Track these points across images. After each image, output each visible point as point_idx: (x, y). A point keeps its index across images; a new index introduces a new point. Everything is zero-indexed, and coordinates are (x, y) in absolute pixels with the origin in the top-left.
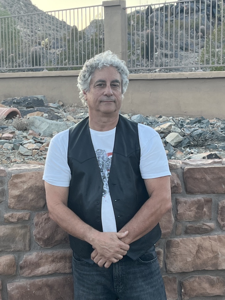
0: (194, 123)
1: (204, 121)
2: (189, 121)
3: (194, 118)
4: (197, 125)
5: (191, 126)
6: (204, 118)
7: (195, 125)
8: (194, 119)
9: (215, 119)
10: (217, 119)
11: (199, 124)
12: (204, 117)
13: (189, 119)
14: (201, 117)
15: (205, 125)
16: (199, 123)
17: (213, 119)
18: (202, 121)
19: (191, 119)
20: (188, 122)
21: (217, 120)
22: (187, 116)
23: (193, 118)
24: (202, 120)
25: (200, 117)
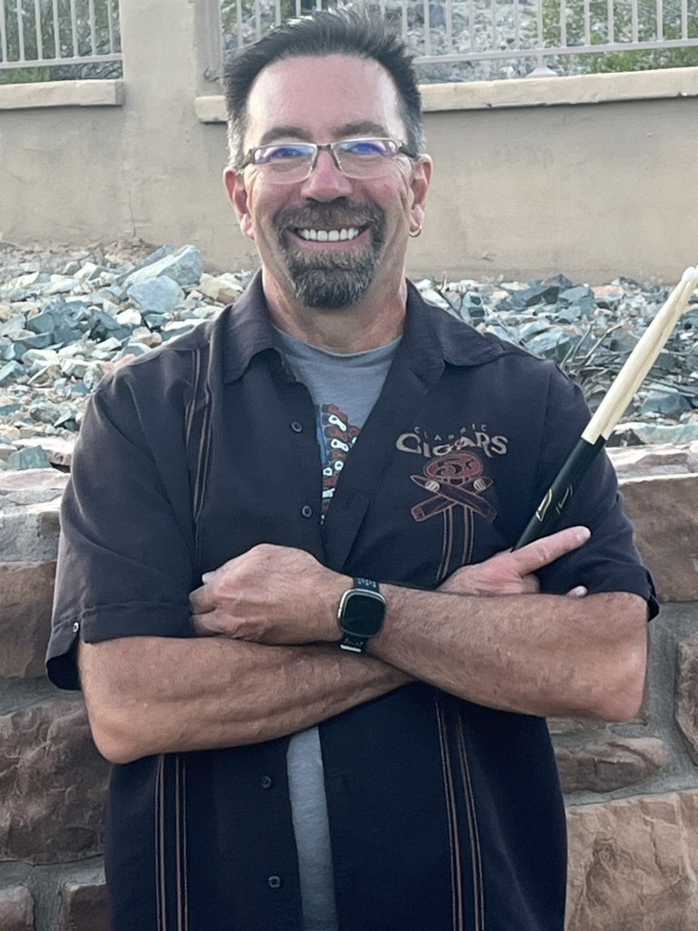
0: (530, 303)
1: (570, 291)
2: (503, 294)
3: (524, 282)
4: (543, 311)
5: (519, 317)
6: (567, 281)
7: (531, 310)
8: (525, 287)
9: (616, 282)
10: (626, 285)
11: (549, 308)
12: (567, 276)
13: (503, 289)
14: (554, 279)
15: (578, 308)
16: (549, 303)
17: (609, 284)
18: (561, 296)
19: (515, 286)
20: (503, 301)
21: (624, 288)
22: (495, 273)
23: (520, 281)
24: (563, 290)
25: (552, 275)
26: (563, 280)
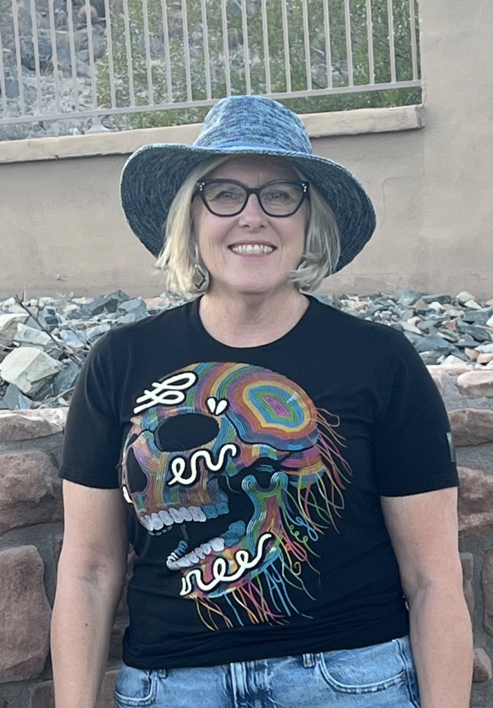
1: (126, 303)
2: (74, 307)
4: (105, 318)
6: (125, 295)
11: (110, 315)
12: (125, 291)
13: (75, 303)
14: (115, 294)
16: (110, 312)
17: (159, 296)
18: (121, 306)
19: (83, 301)
22: (65, 290)
23: (87, 297)
24: (121, 302)
25: (114, 291)
26: (122, 294)
